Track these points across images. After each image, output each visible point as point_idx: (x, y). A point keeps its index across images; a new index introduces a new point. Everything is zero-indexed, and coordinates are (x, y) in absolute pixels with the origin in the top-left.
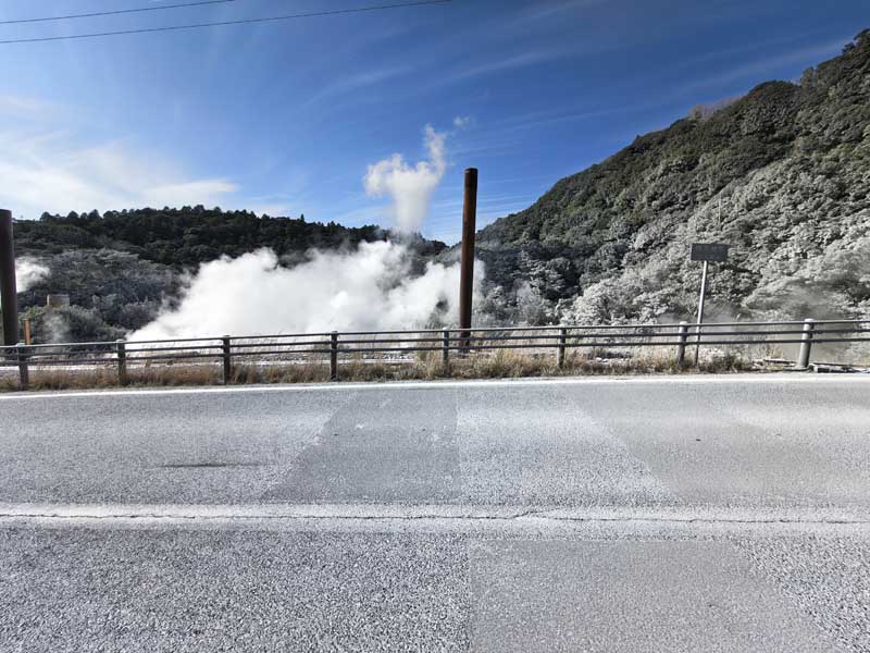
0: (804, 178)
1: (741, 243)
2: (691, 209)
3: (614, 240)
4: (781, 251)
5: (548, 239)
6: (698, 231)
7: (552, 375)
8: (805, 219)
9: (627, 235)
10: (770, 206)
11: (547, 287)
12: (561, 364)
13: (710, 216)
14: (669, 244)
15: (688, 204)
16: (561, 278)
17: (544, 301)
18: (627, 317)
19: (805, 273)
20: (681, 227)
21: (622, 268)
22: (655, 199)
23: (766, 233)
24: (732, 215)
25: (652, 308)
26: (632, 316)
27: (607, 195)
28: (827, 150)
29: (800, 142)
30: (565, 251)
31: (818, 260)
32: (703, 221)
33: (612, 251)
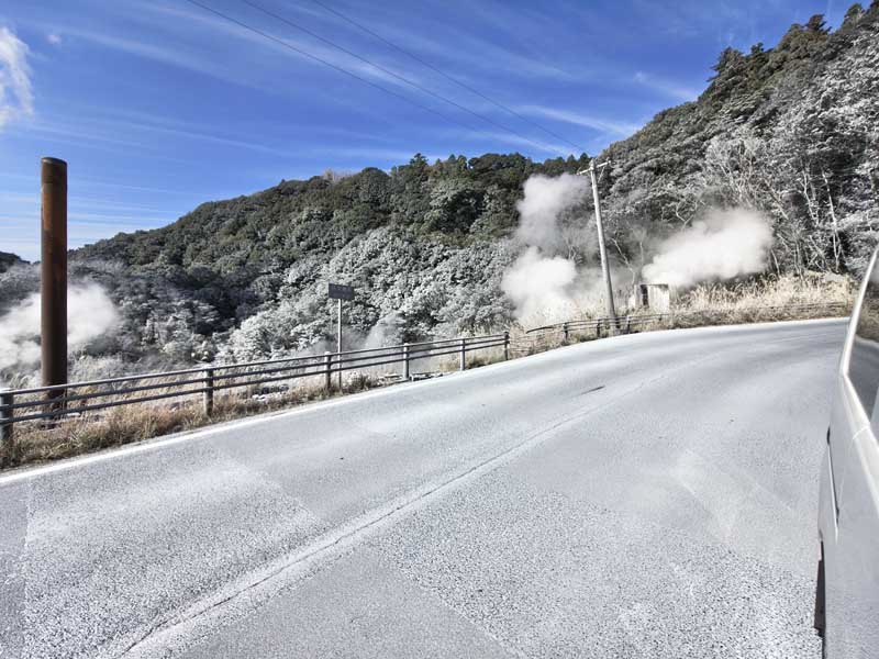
0: (398, 242)
1: (366, 285)
2: (331, 254)
3: (269, 273)
4: (390, 292)
5: (194, 265)
6: (337, 272)
7: (196, 427)
8: (401, 270)
9: (281, 270)
10: (381, 259)
11: (197, 320)
12: (209, 410)
13: (345, 260)
14: (317, 281)
15: (328, 249)
16: (213, 310)
17: (193, 336)
18: (286, 348)
19: (404, 308)
20: (325, 266)
21: (279, 300)
22: (301, 240)
23: (381, 278)
24: (359, 262)
25: (308, 338)
26: (291, 347)
27: (259, 229)
28: (408, 225)
29: (394, 215)
30: (217, 281)
31: (410, 299)
32: (340, 264)
33: (268, 284)
